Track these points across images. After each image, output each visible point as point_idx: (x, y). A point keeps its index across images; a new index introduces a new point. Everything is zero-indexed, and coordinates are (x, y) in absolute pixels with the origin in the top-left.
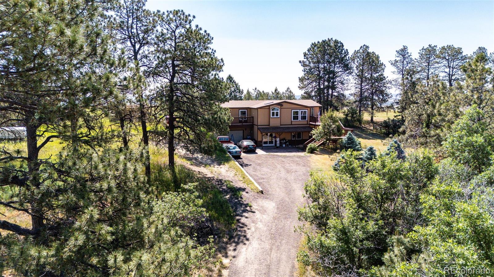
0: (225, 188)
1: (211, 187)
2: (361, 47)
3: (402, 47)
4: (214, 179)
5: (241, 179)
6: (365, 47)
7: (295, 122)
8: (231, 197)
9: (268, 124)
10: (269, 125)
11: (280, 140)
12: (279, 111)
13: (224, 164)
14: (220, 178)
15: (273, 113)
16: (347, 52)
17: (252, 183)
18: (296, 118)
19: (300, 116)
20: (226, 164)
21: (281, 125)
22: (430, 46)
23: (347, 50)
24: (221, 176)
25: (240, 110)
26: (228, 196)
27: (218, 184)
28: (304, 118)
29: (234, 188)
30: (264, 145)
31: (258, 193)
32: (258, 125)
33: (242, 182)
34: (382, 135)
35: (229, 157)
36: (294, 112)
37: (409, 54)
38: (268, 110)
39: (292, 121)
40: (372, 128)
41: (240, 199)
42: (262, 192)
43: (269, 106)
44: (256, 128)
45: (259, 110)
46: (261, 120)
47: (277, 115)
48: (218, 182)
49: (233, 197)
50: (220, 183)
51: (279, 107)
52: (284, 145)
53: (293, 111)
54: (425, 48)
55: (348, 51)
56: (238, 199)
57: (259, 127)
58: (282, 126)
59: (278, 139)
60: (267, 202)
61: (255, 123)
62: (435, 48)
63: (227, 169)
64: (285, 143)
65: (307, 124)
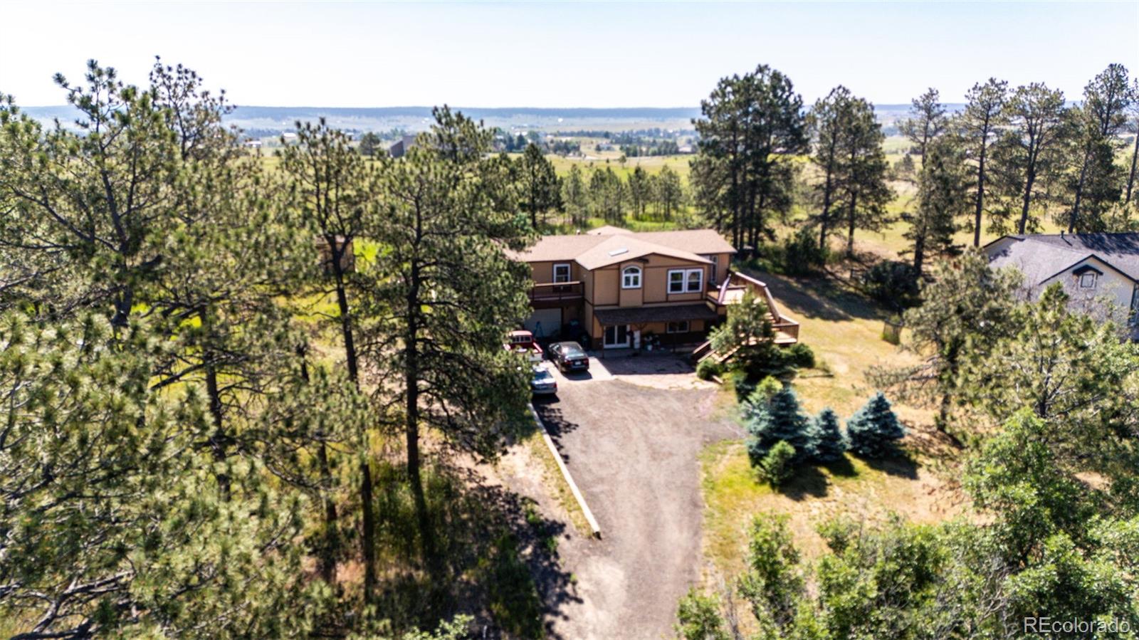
0: (522, 522)
1: (495, 519)
2: (834, 90)
3: (927, 92)
4: (499, 495)
5: (557, 493)
6: (841, 91)
7: (674, 295)
8: (534, 552)
9: (615, 301)
10: (618, 304)
11: (642, 336)
12: (640, 275)
13: (520, 444)
14: (513, 491)
15: (627, 280)
16: (798, 104)
17: (579, 509)
18: (676, 287)
19: (685, 282)
20: (525, 442)
21: (644, 303)
22: (992, 81)
23: (800, 96)
24: (515, 482)
25: (555, 266)
26: (528, 551)
27: (510, 510)
28: (693, 286)
29: (542, 523)
30: (606, 346)
31: (590, 538)
32: (593, 305)
33: (557, 502)
34: (868, 299)
35: (531, 417)
36: (673, 274)
37: (941, 109)
38: (615, 272)
39: (667, 295)
40: (847, 275)
41: (552, 559)
42: (598, 535)
43: (619, 264)
44: (589, 309)
45: (596, 272)
46: (601, 294)
47: (636, 282)
48: (509, 503)
49: (539, 551)
50: (512, 507)
51: (641, 265)
52: (650, 348)
53: (670, 272)
54: (982, 84)
55: (803, 99)
56: (547, 558)
57: (596, 308)
58: (646, 306)
59: (637, 335)
60: (609, 568)
61: (588, 297)
62: (1003, 87)
63: (528, 460)
64: (652, 343)
65: (702, 299)
